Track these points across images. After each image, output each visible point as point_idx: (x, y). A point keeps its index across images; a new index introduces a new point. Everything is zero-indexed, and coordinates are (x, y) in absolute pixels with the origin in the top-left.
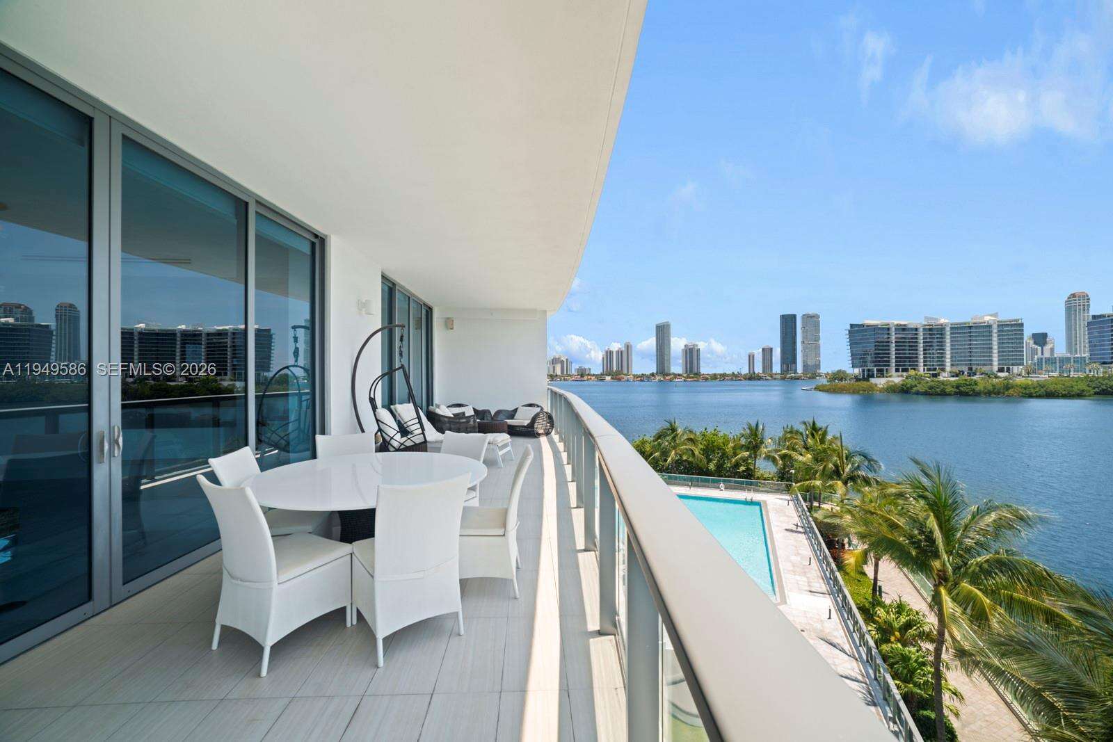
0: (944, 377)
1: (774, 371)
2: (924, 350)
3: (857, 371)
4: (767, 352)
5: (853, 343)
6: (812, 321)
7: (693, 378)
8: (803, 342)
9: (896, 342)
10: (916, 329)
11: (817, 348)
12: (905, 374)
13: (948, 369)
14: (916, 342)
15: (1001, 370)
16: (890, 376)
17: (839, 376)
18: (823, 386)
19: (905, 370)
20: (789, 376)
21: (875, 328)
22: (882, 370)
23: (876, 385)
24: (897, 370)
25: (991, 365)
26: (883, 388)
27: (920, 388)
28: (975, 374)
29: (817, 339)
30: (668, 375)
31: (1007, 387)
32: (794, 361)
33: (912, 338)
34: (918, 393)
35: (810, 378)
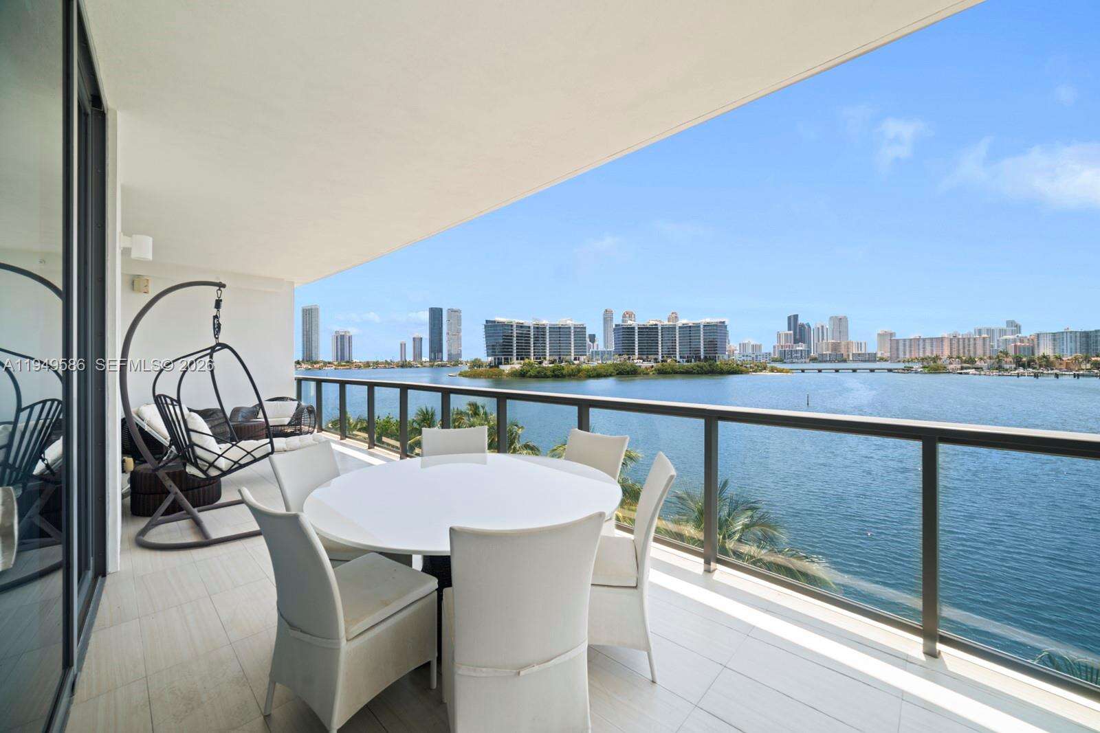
0: (546, 364)
1: (424, 359)
2: (534, 343)
3: (490, 359)
4: (418, 341)
5: (488, 336)
6: (455, 313)
7: (344, 366)
8: (448, 334)
9: (517, 336)
10: (529, 327)
11: (459, 339)
12: (522, 362)
13: (548, 358)
14: (529, 337)
15: (575, 359)
16: (513, 364)
17: (476, 364)
18: (466, 372)
19: (522, 359)
20: (436, 363)
21: (503, 325)
22: (507, 359)
23: (504, 371)
24: (517, 359)
25: (570, 355)
26: (508, 374)
27: (532, 373)
28: (562, 362)
29: (459, 331)
30: (316, 362)
31: (579, 371)
32: (441, 351)
33: (526, 334)
34: (530, 377)
35: (454, 365)
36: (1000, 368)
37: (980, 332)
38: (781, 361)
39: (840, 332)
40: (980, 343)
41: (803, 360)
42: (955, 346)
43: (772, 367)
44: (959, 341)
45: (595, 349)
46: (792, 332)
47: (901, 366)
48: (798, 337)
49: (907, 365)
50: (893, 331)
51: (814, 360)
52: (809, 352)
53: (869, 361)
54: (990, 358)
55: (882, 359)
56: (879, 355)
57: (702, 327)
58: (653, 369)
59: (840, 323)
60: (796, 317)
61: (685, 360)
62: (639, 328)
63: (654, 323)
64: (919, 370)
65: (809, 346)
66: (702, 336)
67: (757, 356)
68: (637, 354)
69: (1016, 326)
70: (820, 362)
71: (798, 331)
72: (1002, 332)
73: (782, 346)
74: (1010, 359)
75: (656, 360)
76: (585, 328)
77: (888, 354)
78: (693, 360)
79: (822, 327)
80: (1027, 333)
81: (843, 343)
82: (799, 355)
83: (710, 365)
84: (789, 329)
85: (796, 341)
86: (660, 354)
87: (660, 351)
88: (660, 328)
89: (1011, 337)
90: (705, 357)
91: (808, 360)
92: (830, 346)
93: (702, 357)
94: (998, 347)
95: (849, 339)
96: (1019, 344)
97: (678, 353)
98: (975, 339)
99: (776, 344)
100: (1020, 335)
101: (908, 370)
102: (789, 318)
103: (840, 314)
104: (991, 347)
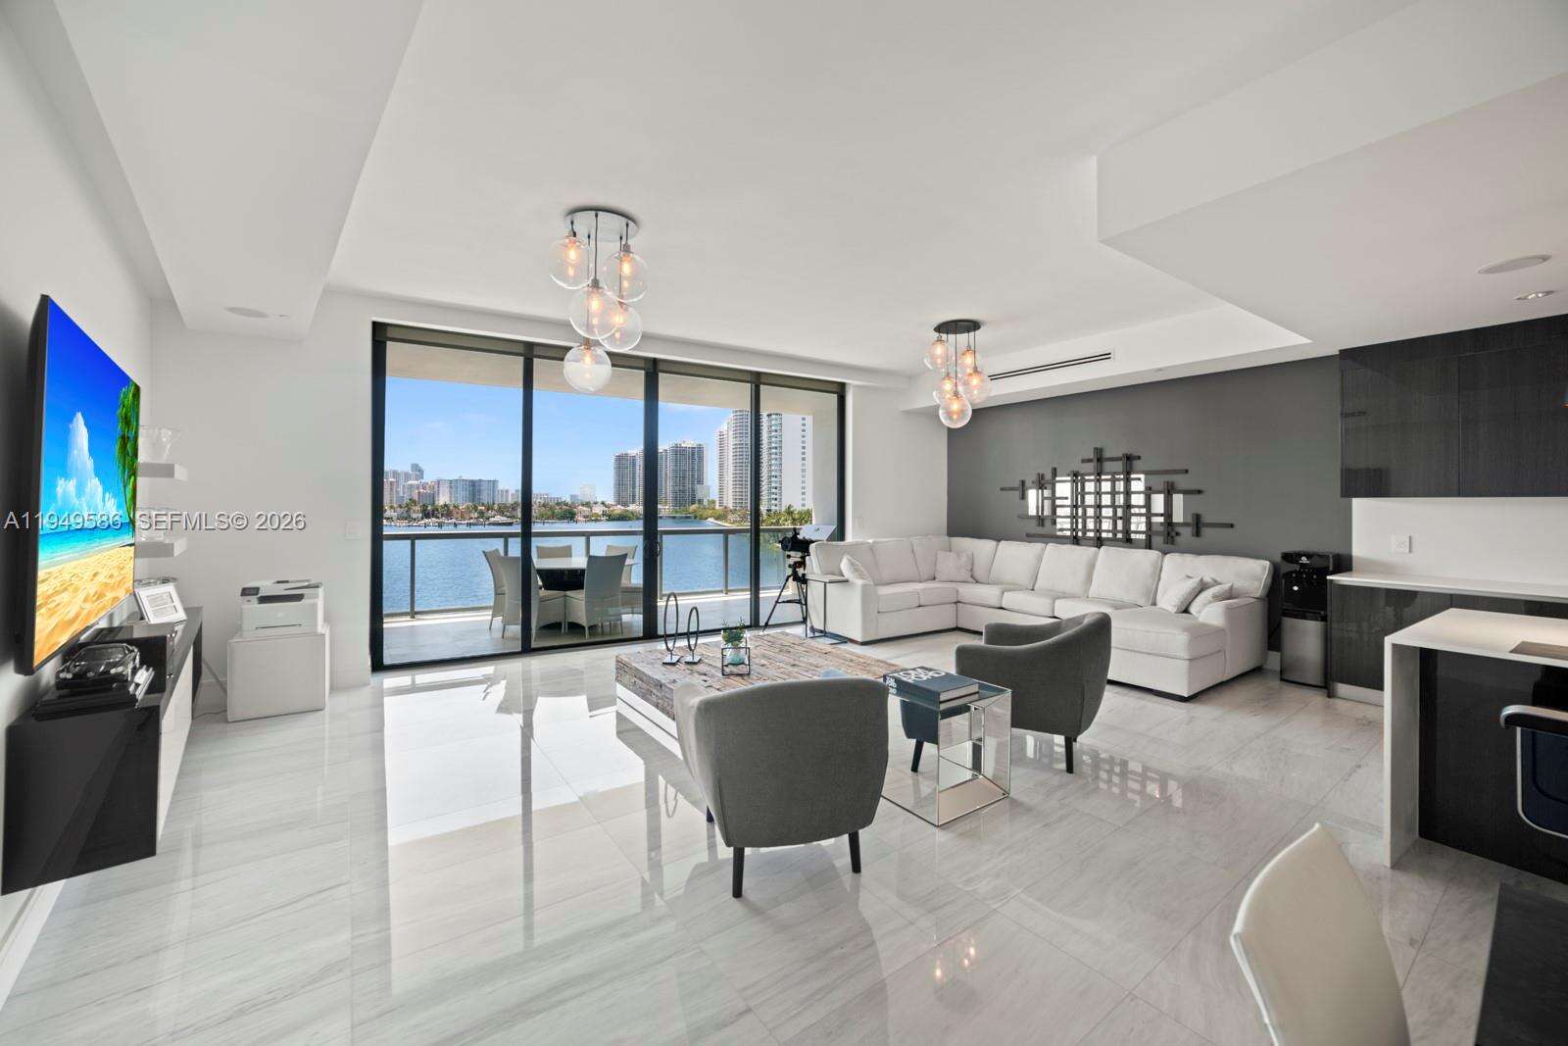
40: (387, 488)
54: (400, 507)
69: (420, 471)
72: (407, 476)
74: (418, 508)
80: (429, 478)
89: (416, 483)
94: (404, 493)
96: (422, 490)
100: (423, 481)
104: (397, 492)
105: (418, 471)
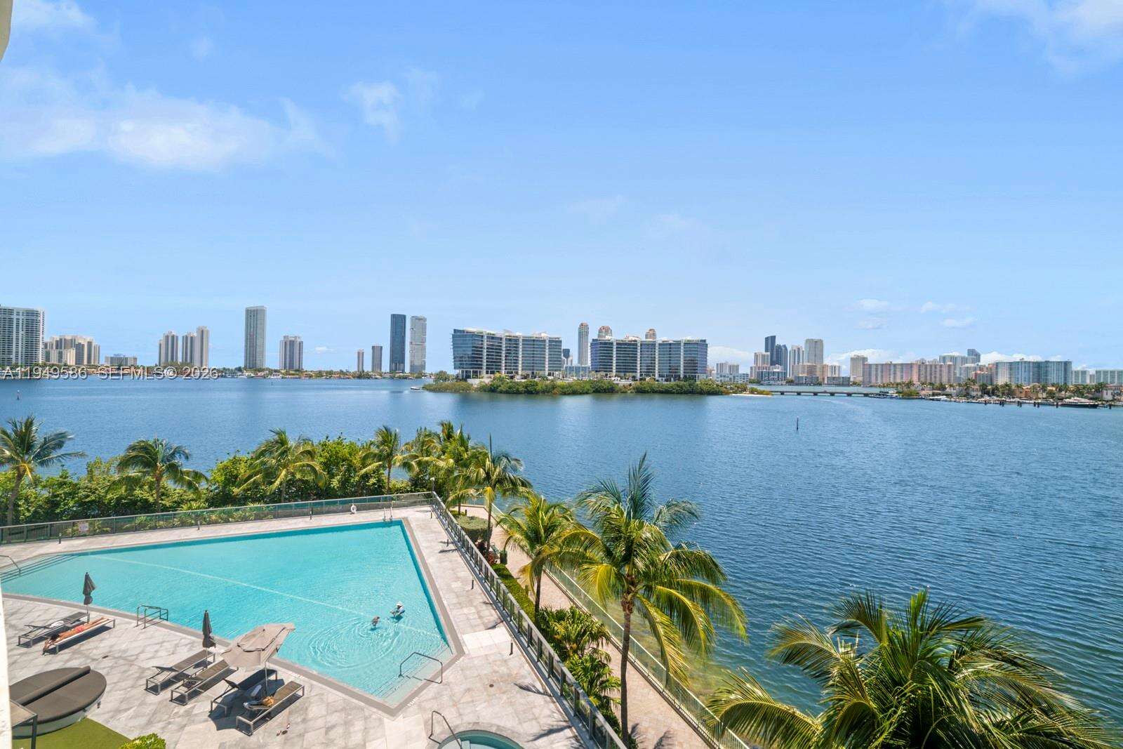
0: (518, 379)
1: (383, 370)
2: (506, 356)
3: (458, 371)
4: (377, 351)
5: (455, 346)
6: (420, 322)
7: (293, 375)
8: (411, 343)
9: (487, 348)
10: (501, 339)
11: (424, 349)
12: (492, 376)
13: (520, 372)
14: (501, 349)
15: (549, 375)
16: (482, 378)
17: (441, 376)
18: (430, 385)
19: (492, 373)
20: (397, 375)
21: (473, 335)
22: (476, 372)
23: (472, 385)
24: (487, 373)
25: (544, 370)
26: (477, 388)
27: (503, 388)
28: (535, 377)
29: (423, 341)
30: (262, 370)
31: (554, 387)
32: (403, 362)
33: (497, 346)
34: (501, 392)
35: (417, 378)
36: (967, 395)
37: (944, 358)
38: (759, 383)
39: (815, 356)
40: (945, 370)
41: (780, 383)
42: (923, 372)
43: (752, 388)
44: (926, 368)
45: (569, 365)
46: (769, 353)
47: (877, 390)
48: (775, 359)
49: (882, 390)
50: (865, 356)
51: (790, 382)
52: (785, 374)
53: (843, 385)
54: (960, 385)
55: (855, 384)
56: (852, 379)
57: (682, 344)
58: (631, 387)
59: (816, 346)
60: (773, 338)
61: (664, 379)
62: (617, 344)
63: (634, 339)
64: (895, 395)
65: (786, 369)
66: (682, 354)
67: (734, 377)
68: (614, 371)
70: (797, 384)
71: (775, 353)
72: (964, 360)
73: (759, 368)
74: (977, 387)
75: (634, 378)
76: (561, 342)
77: (861, 379)
78: (672, 379)
79: (799, 349)
81: (819, 366)
82: (776, 377)
83: (690, 385)
84: (767, 351)
85: (773, 363)
86: (639, 371)
87: (639, 368)
88: (639, 345)
89: (973, 365)
90: (685, 376)
91: (784, 382)
92: (806, 368)
93: (682, 376)
94: (963, 374)
95: (825, 363)
96: (979, 372)
97: (657, 372)
98: (941, 366)
99: (753, 365)
100: (980, 364)
101: (883, 395)
102: (767, 339)
103: (816, 337)
104: (955, 374)
105: (975, 355)
